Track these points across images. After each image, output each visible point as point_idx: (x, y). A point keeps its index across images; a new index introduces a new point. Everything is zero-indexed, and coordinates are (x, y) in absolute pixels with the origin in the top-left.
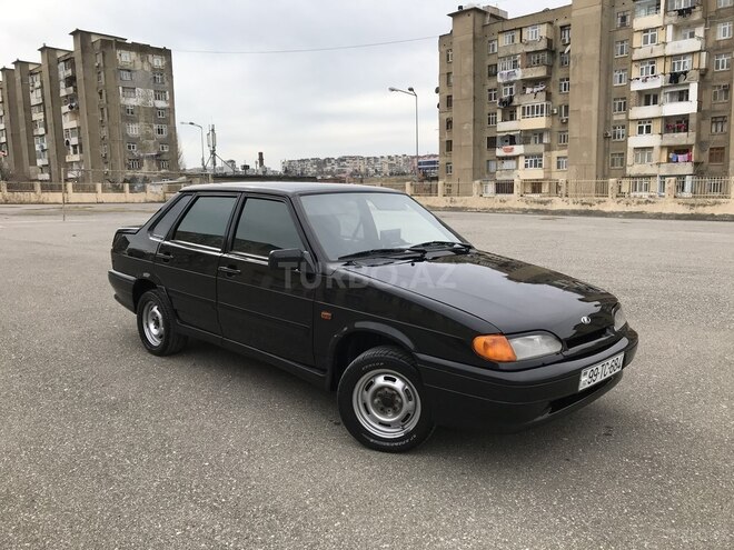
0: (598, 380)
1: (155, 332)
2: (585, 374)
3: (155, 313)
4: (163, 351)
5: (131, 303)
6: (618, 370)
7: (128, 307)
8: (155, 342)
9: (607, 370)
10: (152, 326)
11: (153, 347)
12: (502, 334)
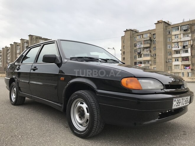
1: (14, 97)
2: (175, 101)
9: (184, 102)
11: (13, 102)
12: (135, 77)
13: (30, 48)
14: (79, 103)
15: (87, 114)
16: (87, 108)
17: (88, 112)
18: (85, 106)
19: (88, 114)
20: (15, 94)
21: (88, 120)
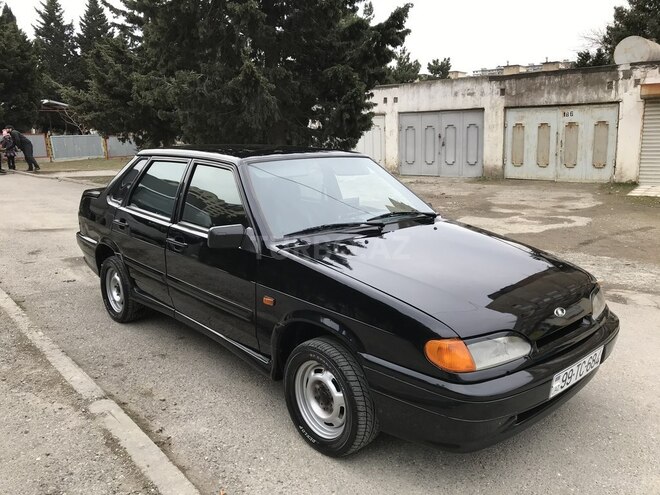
0: (573, 381)
1: (117, 298)
2: (558, 379)
3: (116, 280)
4: (124, 319)
5: (95, 266)
6: (595, 366)
7: (93, 270)
8: (118, 309)
9: (584, 369)
10: (115, 293)
11: (116, 314)
14: (313, 373)
15: (338, 395)
16: (334, 381)
17: (338, 390)
18: (327, 377)
19: (340, 395)
21: (342, 408)
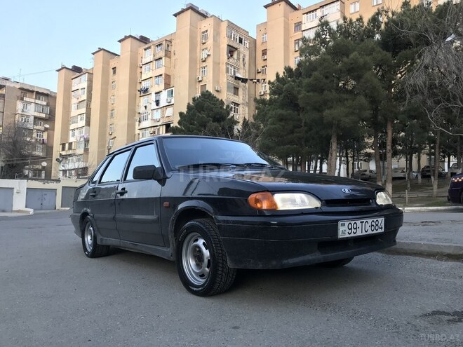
0: (359, 234)
2: (343, 225)
6: (379, 230)
9: (368, 228)
11: (88, 252)
12: (268, 191)
13: (112, 155)
18: (201, 242)
20: (91, 236)
